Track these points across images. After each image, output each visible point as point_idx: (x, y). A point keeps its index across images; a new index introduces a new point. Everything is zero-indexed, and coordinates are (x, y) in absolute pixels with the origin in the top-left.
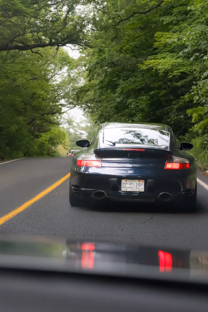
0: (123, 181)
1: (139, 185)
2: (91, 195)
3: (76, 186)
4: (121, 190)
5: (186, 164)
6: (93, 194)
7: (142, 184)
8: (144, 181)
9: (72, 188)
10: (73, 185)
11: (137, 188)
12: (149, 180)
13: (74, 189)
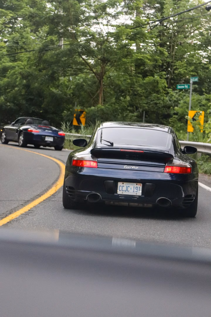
0: (120, 184)
1: (137, 188)
2: (86, 198)
3: (70, 187)
4: (117, 193)
5: (187, 168)
6: (88, 196)
7: (139, 187)
8: (141, 184)
9: (65, 189)
10: (67, 187)
11: (134, 192)
12: (147, 184)
13: (67, 191)
